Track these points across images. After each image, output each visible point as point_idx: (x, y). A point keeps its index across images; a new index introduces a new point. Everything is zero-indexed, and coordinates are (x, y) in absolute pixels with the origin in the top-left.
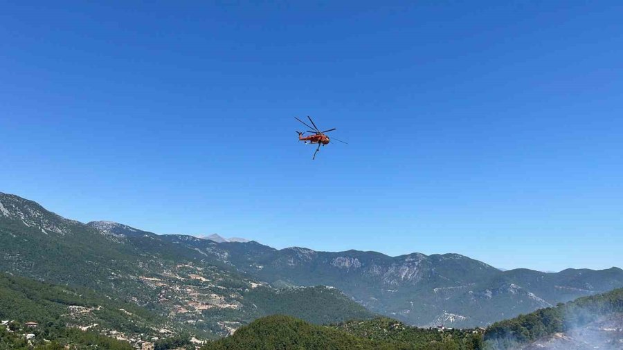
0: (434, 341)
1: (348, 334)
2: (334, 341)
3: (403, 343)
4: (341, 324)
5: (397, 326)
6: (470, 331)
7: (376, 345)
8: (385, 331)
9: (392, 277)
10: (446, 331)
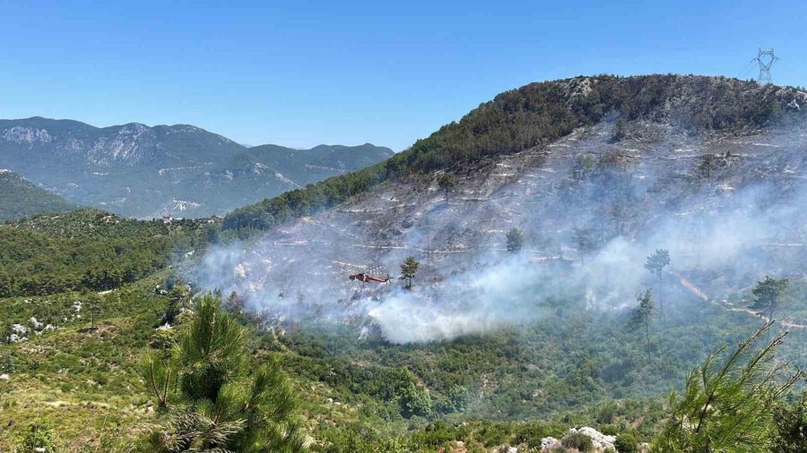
0: (159, 236)
1: (34, 233)
2: (12, 243)
3: (116, 240)
4: (24, 220)
5: (108, 219)
6: (204, 221)
7: (78, 245)
8: (91, 226)
9: (100, 155)
10: (175, 223)
